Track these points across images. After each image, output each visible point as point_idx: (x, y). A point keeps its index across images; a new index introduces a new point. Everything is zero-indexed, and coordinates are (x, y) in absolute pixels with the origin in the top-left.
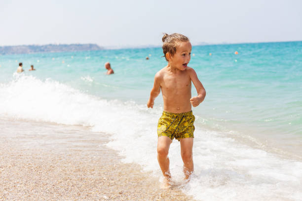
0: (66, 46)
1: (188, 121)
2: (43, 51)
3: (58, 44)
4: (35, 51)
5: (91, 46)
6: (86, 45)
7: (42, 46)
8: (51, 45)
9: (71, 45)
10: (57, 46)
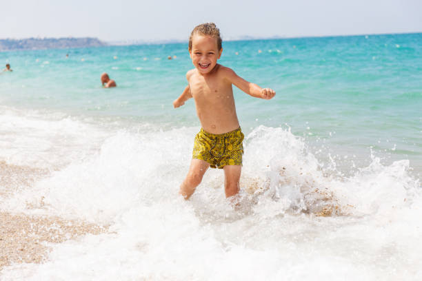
0: (53, 40)
1: (233, 143)
2: (22, 47)
3: (42, 38)
4: (10, 48)
5: (89, 40)
6: (83, 39)
7: (21, 41)
8: (32, 39)
9: (61, 39)
10: (40, 40)
